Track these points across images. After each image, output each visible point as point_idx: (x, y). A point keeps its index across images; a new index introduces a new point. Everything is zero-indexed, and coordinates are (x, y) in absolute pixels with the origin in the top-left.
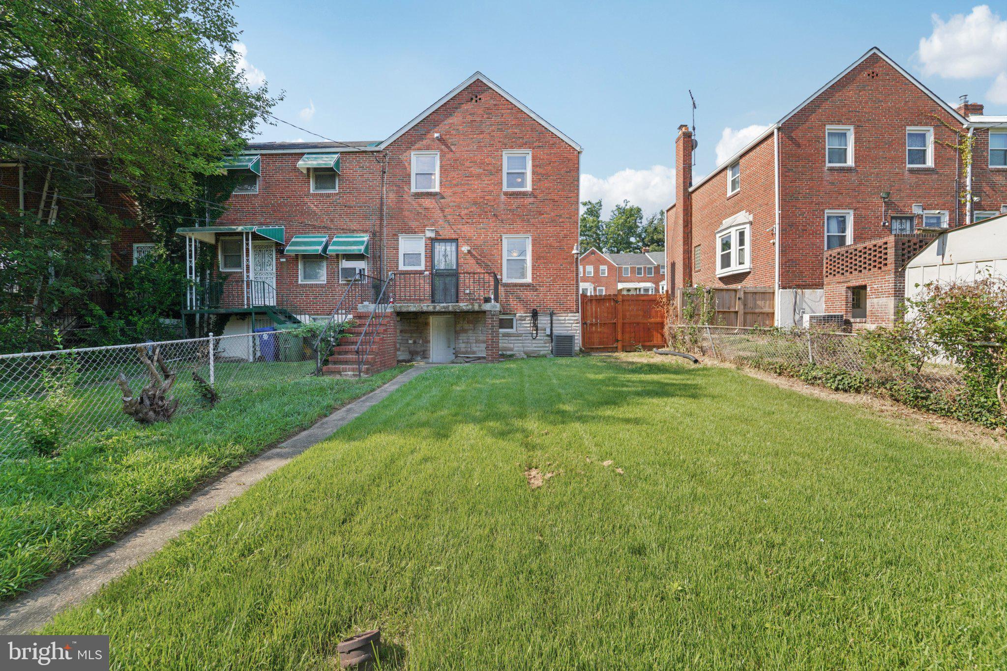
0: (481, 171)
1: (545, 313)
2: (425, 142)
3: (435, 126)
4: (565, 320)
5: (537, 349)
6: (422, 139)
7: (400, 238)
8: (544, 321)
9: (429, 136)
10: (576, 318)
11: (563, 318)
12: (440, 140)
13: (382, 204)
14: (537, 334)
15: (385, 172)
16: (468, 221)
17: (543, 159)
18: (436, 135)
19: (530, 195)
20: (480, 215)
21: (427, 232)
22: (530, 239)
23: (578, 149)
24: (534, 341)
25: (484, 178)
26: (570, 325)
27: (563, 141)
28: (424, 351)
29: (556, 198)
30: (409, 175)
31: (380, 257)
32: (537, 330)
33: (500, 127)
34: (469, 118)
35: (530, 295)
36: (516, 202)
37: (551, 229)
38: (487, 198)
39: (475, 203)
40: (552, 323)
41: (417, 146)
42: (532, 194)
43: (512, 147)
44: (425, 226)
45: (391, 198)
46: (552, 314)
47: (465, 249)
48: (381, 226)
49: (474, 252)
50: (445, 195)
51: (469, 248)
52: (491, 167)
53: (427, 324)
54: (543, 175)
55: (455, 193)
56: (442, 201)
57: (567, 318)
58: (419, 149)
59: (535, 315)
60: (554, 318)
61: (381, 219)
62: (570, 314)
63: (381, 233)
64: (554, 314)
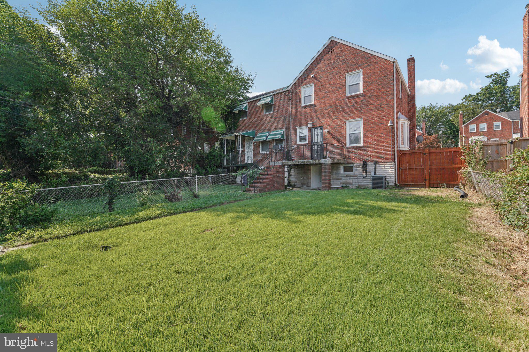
0: (334, 88)
1: (371, 162)
2: (307, 81)
3: (312, 71)
4: (384, 167)
5: (366, 184)
6: (306, 80)
7: (297, 129)
8: (370, 167)
9: (309, 77)
10: (392, 165)
11: (383, 166)
12: (315, 77)
13: (289, 114)
14: (366, 175)
15: (290, 99)
16: (328, 116)
17: (370, 73)
18: (312, 76)
19: (362, 95)
20: (334, 112)
21: (308, 124)
22: (362, 120)
23: (393, 60)
24: (364, 179)
25: (336, 92)
26: (388, 170)
27: (383, 58)
28: (308, 183)
29: (378, 94)
30: (301, 98)
31: (289, 139)
32: (366, 172)
33: (344, 62)
34: (328, 62)
35: (362, 153)
36: (353, 101)
37: (375, 113)
38: (337, 102)
39: (331, 106)
40: (375, 169)
41: (304, 83)
42: (363, 95)
43: (351, 71)
44: (308, 122)
45: (293, 111)
46: (376, 163)
47: (326, 131)
48: (289, 124)
49: (331, 132)
50: (316, 104)
51: (328, 130)
52: (339, 85)
53: (310, 170)
54: (369, 82)
55: (321, 103)
56: (315, 108)
57: (385, 166)
58: (305, 85)
59: (365, 164)
60: (377, 166)
61: (289, 121)
62: (387, 163)
63: (289, 128)
64: (378, 163)
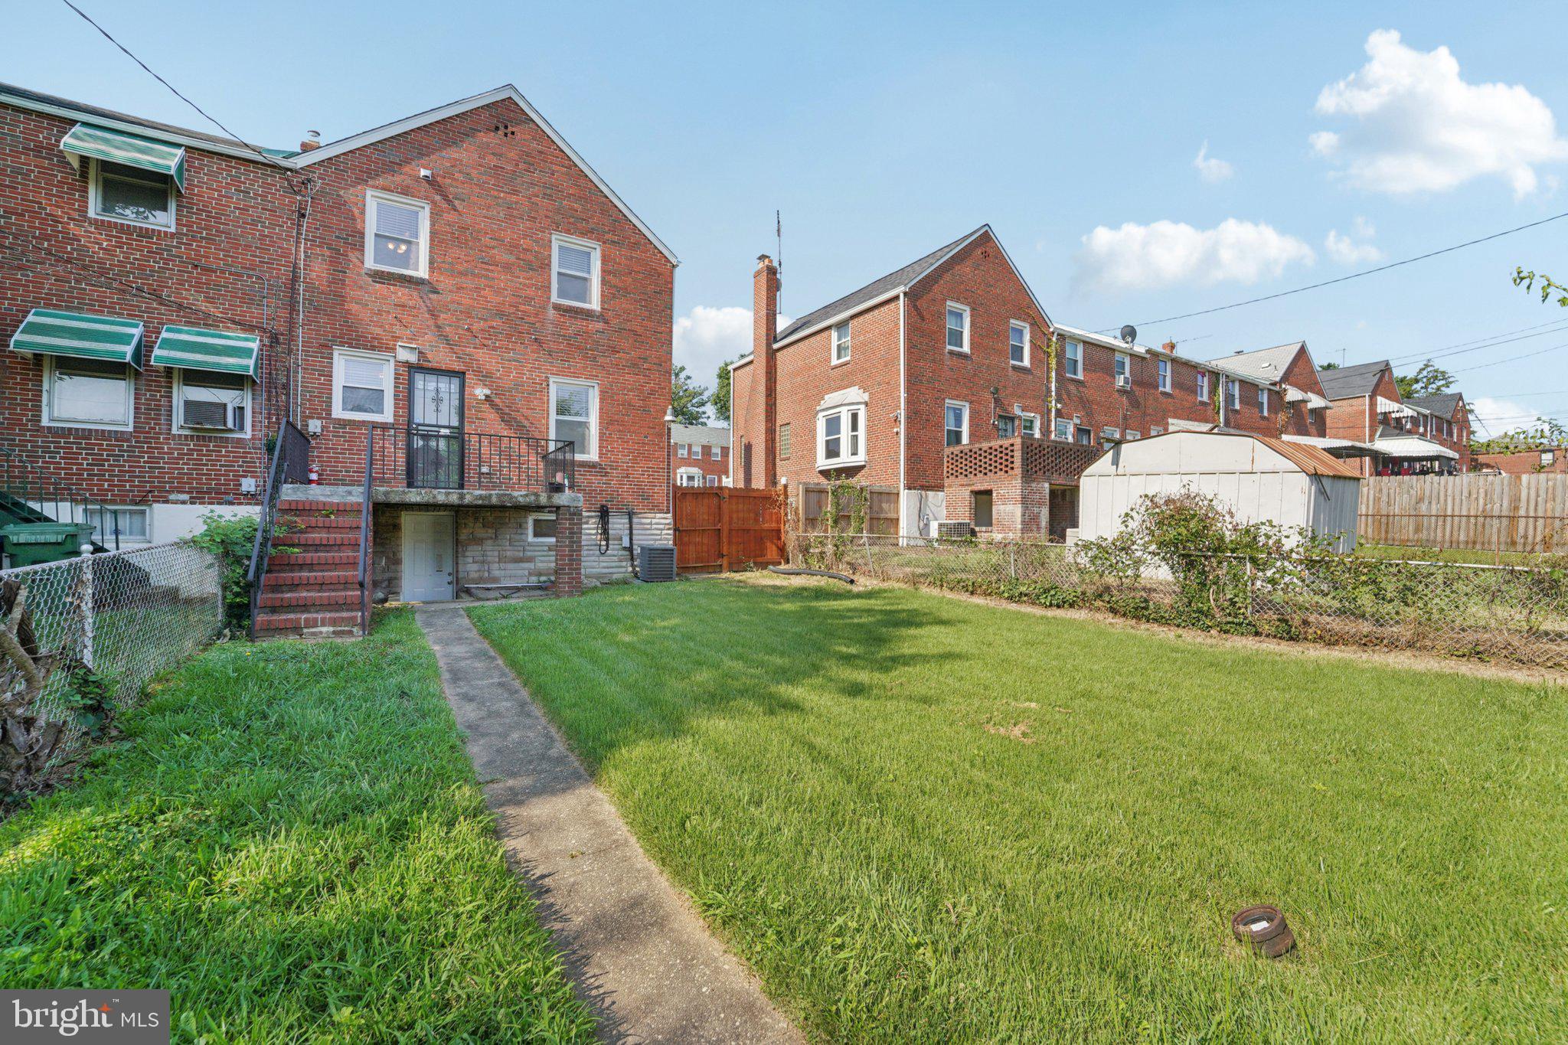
0: (512, 258)
1: (619, 511)
2: (398, 179)
3: (421, 155)
4: (651, 524)
5: (607, 571)
6: (393, 172)
7: (336, 354)
8: (618, 524)
9: (407, 169)
10: (668, 521)
11: (648, 521)
12: (430, 181)
13: (295, 279)
14: (607, 545)
15: (303, 216)
16: (486, 342)
17: (620, 264)
18: (423, 172)
19: (598, 317)
20: (509, 336)
21: (399, 350)
22: (597, 388)
23: (674, 261)
24: (602, 558)
25: (517, 272)
26: (659, 532)
27: (651, 243)
28: (390, 580)
29: (640, 331)
30: (362, 235)
31: (286, 386)
32: (607, 540)
33: (548, 192)
34: (493, 161)
35: (596, 481)
36: (573, 326)
37: (631, 378)
38: (522, 307)
39: (501, 314)
40: (631, 529)
41: (381, 181)
42: (602, 317)
43: (568, 231)
44: (396, 338)
45: (318, 271)
46: (630, 515)
47: (481, 392)
48: (292, 324)
49: (497, 400)
50: (440, 286)
51: (487, 392)
52: (530, 257)
53: (396, 527)
54: (619, 289)
55: (460, 288)
56: (433, 296)
57: (654, 521)
58: (384, 189)
59: (604, 514)
60: (635, 520)
61: (293, 308)
62: (658, 515)
63: (292, 339)
64: (634, 513)
